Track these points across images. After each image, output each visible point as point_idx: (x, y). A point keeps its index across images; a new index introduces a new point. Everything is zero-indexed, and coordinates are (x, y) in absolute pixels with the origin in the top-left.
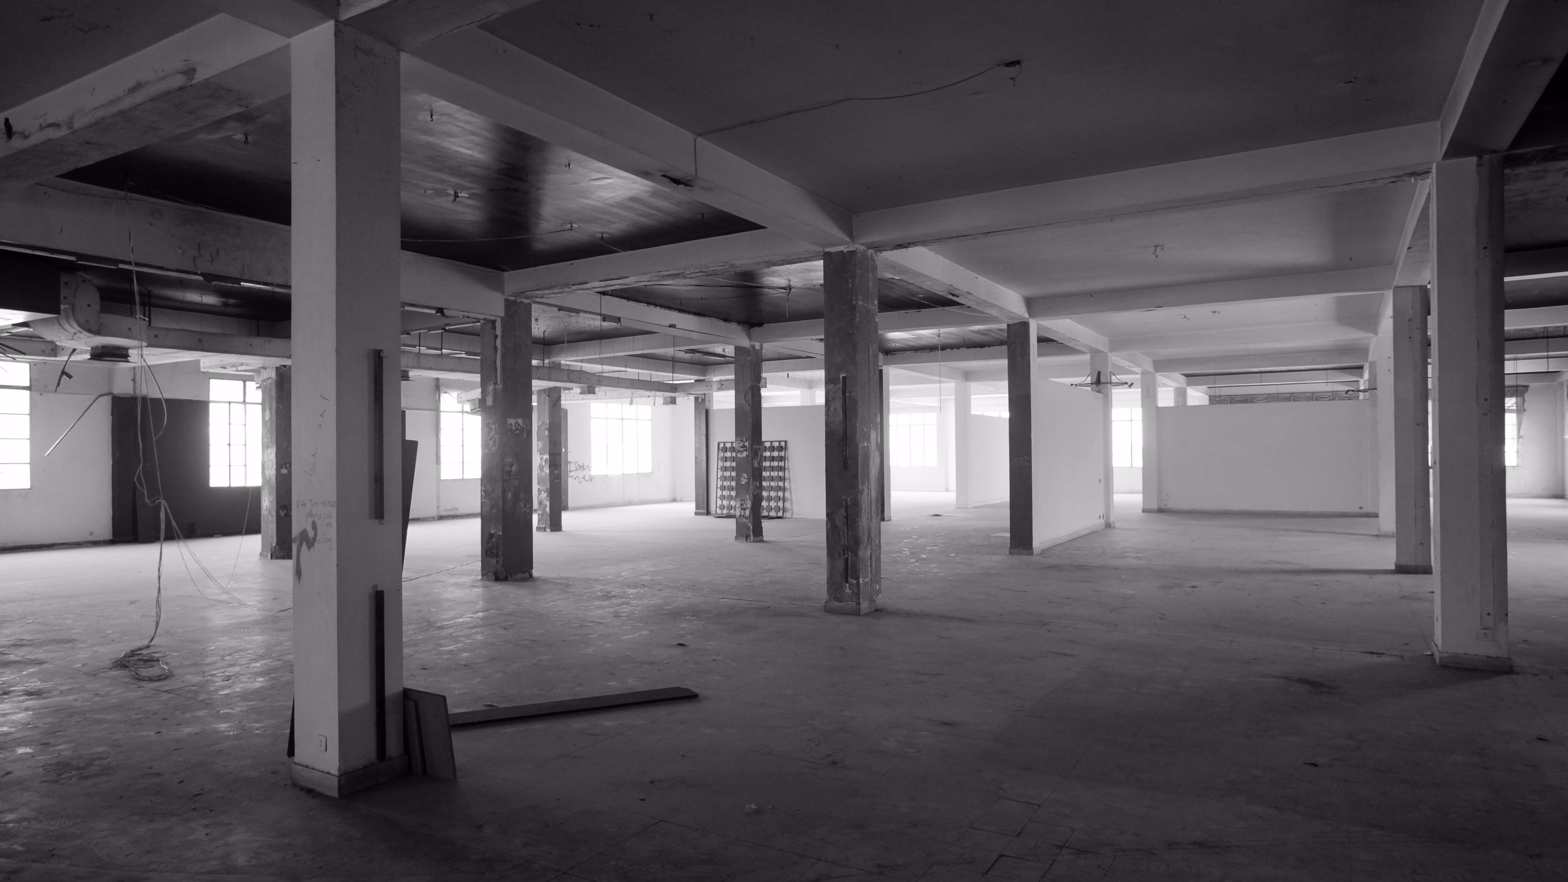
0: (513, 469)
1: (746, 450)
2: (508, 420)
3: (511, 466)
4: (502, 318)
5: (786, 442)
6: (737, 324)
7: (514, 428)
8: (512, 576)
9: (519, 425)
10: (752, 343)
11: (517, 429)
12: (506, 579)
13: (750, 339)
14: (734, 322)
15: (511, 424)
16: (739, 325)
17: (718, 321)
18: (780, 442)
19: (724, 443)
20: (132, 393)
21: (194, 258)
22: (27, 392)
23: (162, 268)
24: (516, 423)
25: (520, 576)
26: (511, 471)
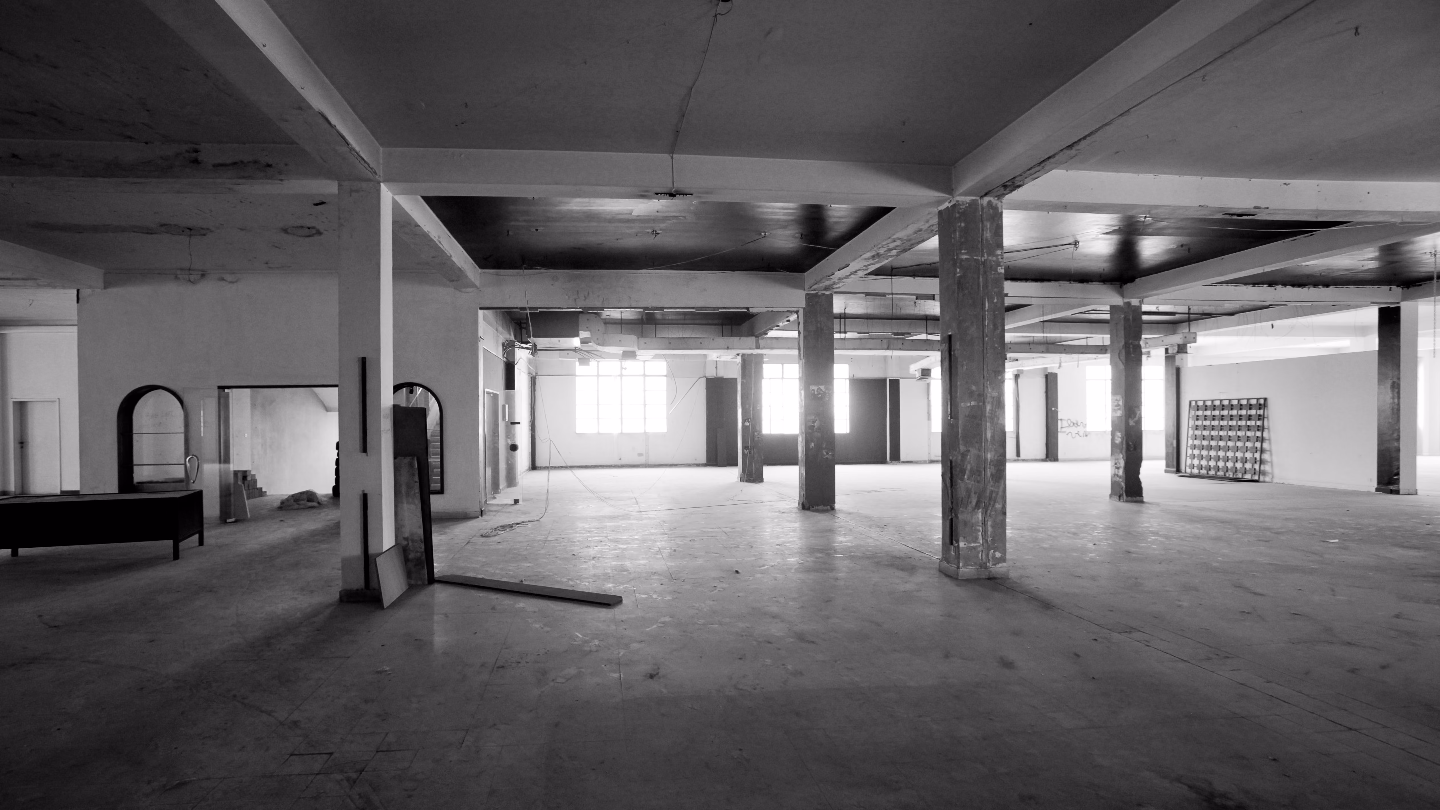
0: (815, 424)
1: (1119, 409)
2: (811, 387)
3: (814, 422)
4: (804, 309)
5: (1265, 399)
6: (1102, 283)
7: (816, 393)
8: (813, 507)
9: (822, 390)
10: (1126, 300)
11: (819, 393)
12: (808, 509)
13: (1122, 296)
14: (1096, 281)
15: (813, 390)
16: (1105, 284)
17: (1070, 283)
18: (1258, 399)
19: (1196, 402)
20: (715, 375)
21: (575, 300)
22: (665, 378)
23: (559, 308)
24: (819, 388)
25: (821, 507)
26: (814, 426)
